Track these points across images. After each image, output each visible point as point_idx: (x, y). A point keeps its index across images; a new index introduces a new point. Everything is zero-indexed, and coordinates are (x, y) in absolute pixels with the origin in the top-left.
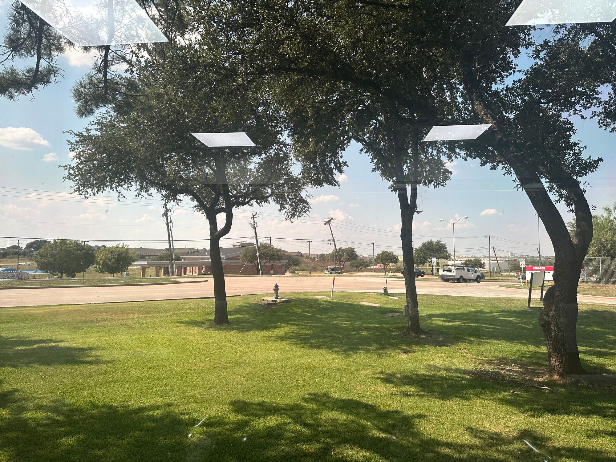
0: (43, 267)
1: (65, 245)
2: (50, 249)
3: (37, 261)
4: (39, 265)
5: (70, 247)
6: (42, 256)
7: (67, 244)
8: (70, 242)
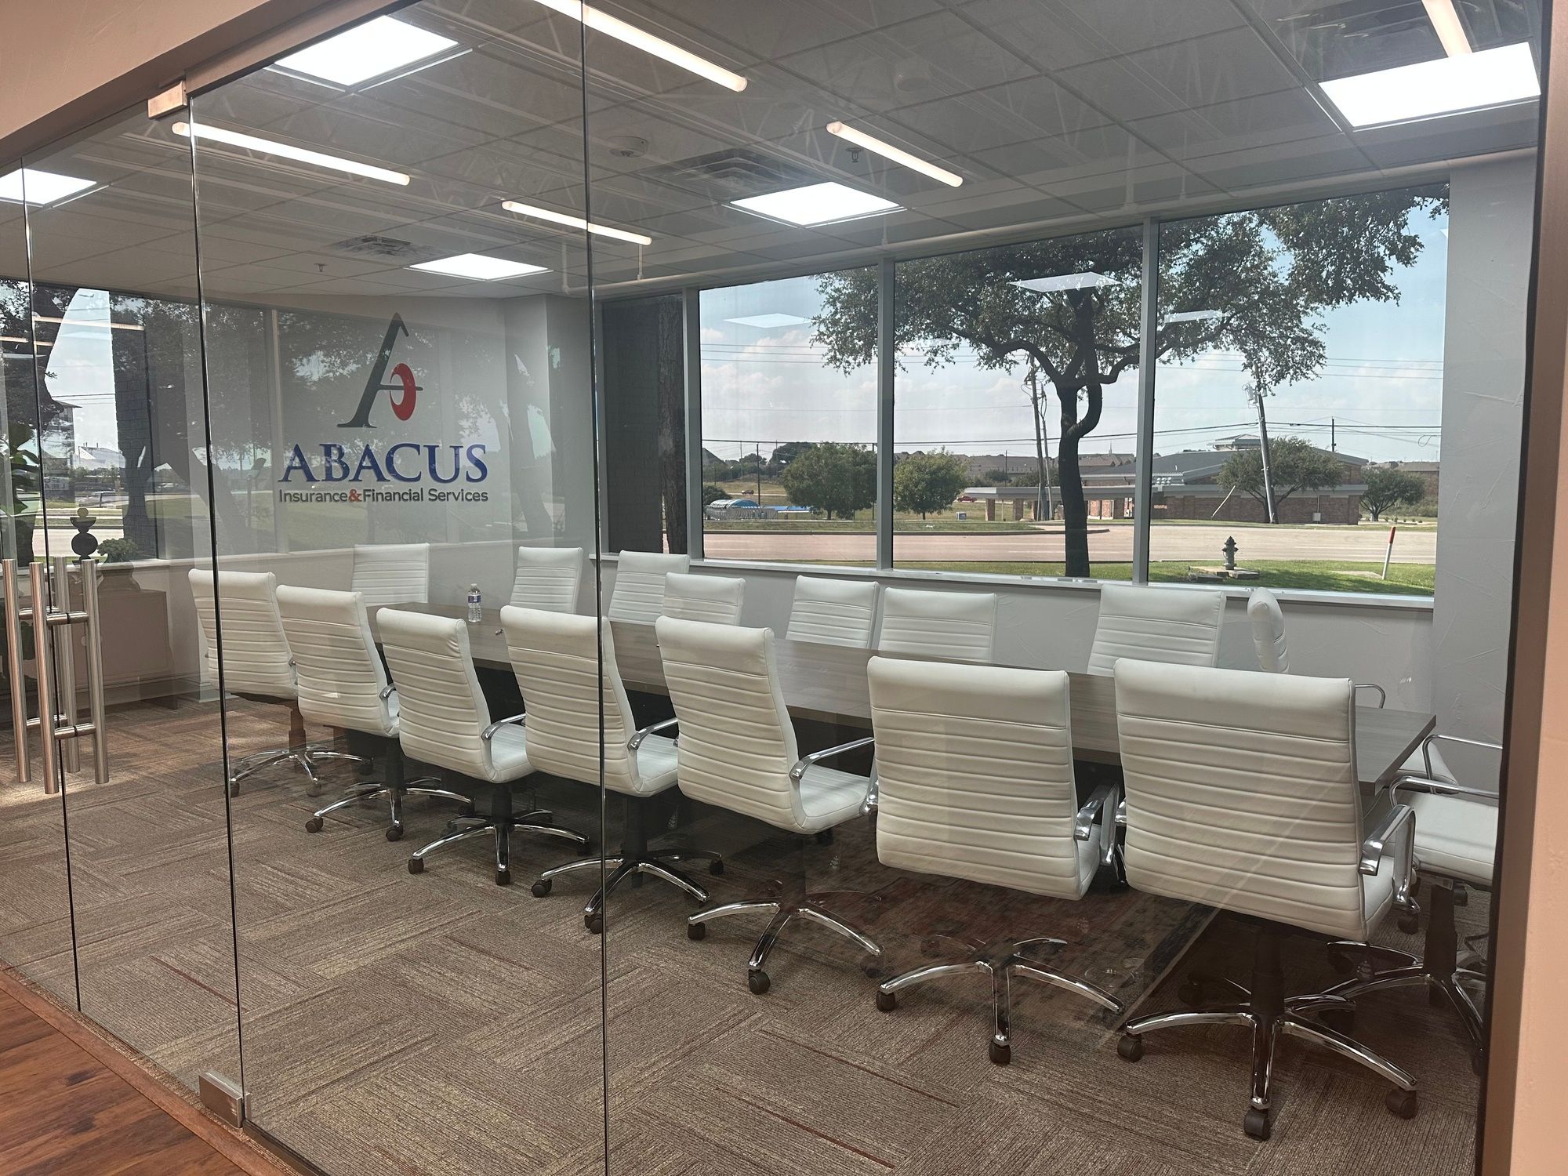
0: (798, 498)
1: (832, 454)
2: (807, 462)
3: (786, 487)
4: (790, 494)
5: (841, 458)
6: (794, 477)
7: (837, 452)
8: (842, 447)
